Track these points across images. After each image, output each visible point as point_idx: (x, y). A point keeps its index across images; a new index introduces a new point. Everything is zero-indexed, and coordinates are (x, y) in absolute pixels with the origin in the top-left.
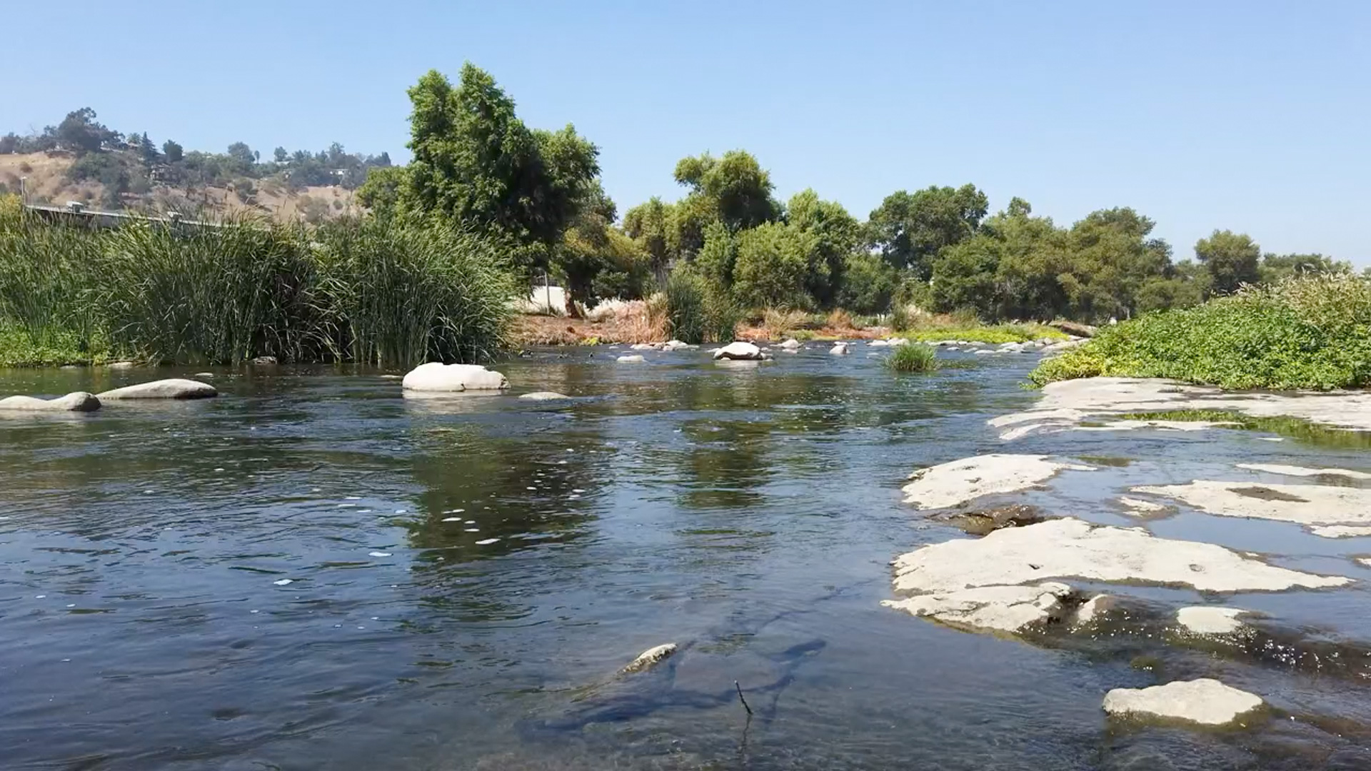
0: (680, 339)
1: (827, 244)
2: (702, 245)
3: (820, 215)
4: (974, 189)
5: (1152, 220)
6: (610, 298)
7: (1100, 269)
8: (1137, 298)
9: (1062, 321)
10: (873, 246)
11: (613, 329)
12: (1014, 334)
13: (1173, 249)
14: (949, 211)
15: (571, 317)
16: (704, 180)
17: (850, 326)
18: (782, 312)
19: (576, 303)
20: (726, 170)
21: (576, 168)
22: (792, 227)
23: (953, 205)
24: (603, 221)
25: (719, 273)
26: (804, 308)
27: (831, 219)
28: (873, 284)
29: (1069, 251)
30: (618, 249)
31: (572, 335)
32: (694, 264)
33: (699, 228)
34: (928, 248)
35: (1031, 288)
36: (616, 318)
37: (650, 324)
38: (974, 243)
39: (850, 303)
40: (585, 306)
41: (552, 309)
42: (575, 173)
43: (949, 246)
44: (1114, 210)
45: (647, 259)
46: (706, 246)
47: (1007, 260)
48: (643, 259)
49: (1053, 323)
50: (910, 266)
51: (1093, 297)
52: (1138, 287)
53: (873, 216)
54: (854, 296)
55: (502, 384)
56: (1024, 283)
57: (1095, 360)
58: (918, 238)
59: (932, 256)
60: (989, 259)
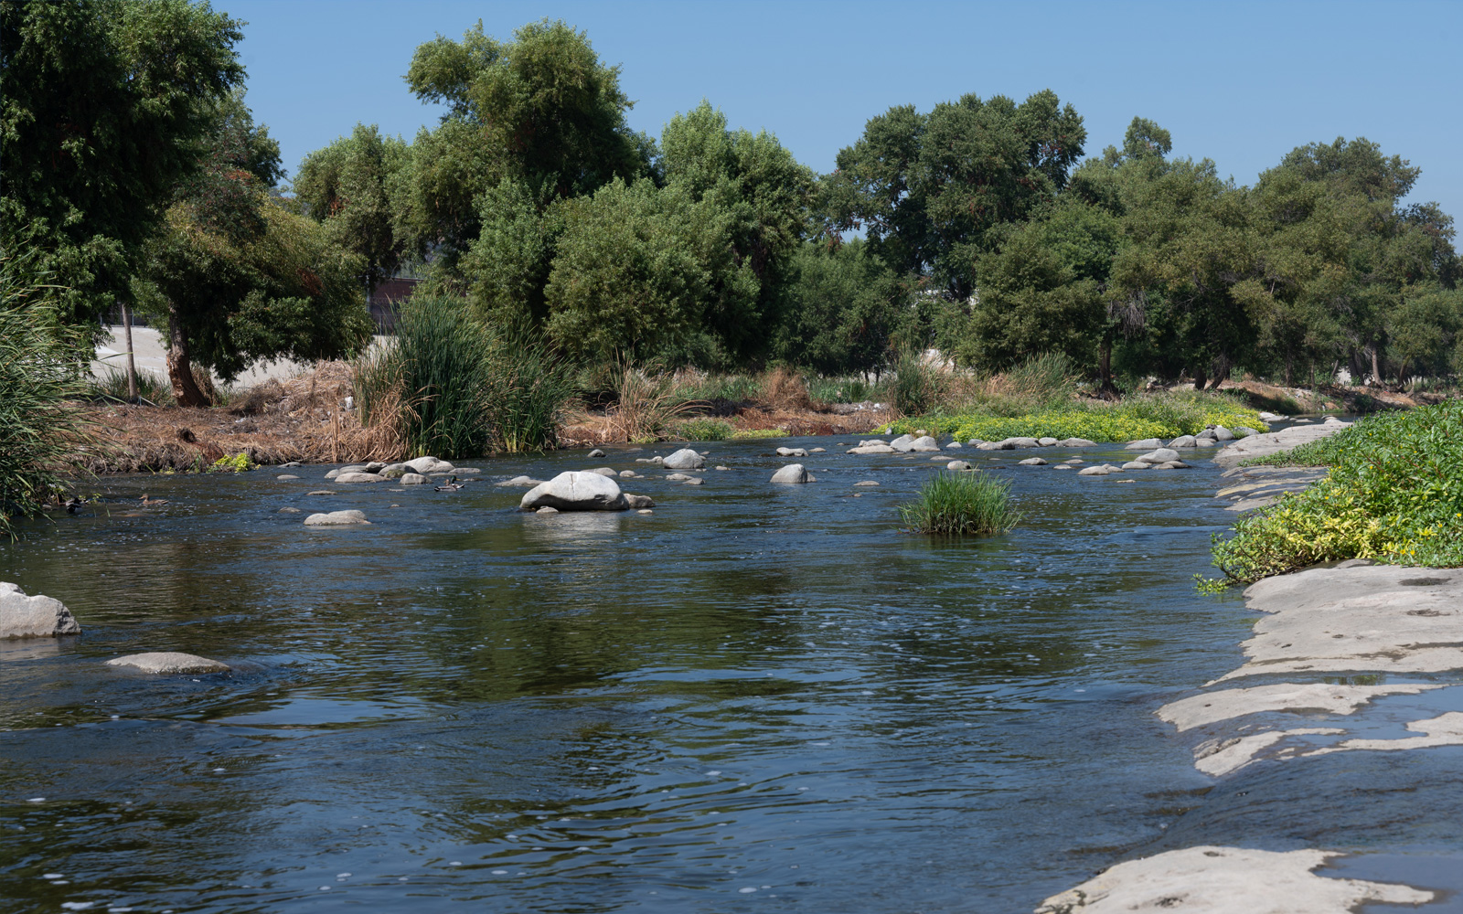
0: (437, 451)
1: (751, 225)
2: (474, 232)
3: (731, 163)
4: (1055, 103)
5: (1413, 165)
6: (271, 356)
7: (1316, 271)
8: (1390, 329)
9: (1243, 381)
10: (846, 224)
11: (282, 429)
12: (1153, 420)
13: (1456, 226)
14: (1002, 148)
15: (183, 402)
16: (479, 90)
17: (804, 404)
18: (651, 374)
19: (194, 366)
20: (526, 69)
21: (190, 73)
22: (673, 190)
23: (1014, 137)
24: (250, 182)
25: (516, 295)
26: (703, 362)
27: (757, 170)
28: (849, 307)
29: (1251, 233)
30: (290, 247)
31: (191, 449)
32: (459, 274)
33: (469, 195)
34: (963, 228)
35: (1179, 311)
36: (287, 403)
37: (366, 417)
38: (1059, 217)
39: (801, 347)
40: (213, 372)
41: (138, 381)
42: (188, 82)
43: (1007, 224)
44: (1337, 146)
45: (350, 265)
46: (485, 234)
47: (1127, 253)
48: (342, 266)
49: (1225, 386)
50: (927, 268)
51: (1304, 328)
52: (1391, 304)
53: (845, 161)
54: (809, 334)
55: (61, 624)
56: (1164, 302)
57: (1346, 524)
58: (939, 208)
59: (972, 246)
60: (1089, 251)
